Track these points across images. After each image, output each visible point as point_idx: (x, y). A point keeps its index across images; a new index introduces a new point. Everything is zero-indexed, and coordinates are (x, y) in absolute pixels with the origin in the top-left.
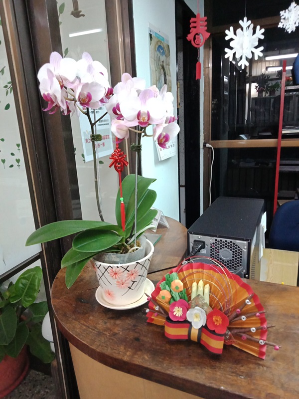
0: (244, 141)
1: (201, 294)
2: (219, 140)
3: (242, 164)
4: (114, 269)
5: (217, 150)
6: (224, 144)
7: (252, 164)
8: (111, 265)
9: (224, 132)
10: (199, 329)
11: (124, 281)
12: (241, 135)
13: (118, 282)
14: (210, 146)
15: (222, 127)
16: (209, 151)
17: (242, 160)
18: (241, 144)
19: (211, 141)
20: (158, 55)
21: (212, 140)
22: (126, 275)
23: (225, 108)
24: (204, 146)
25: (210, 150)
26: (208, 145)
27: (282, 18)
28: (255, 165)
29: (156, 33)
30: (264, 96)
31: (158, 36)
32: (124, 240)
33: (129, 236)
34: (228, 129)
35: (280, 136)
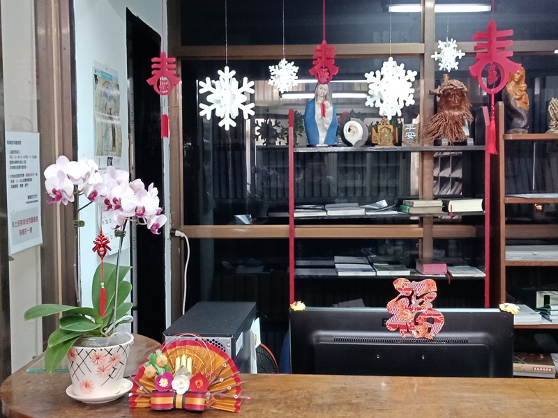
0: (245, 227)
1: (185, 365)
2: (198, 224)
3: (241, 270)
4: (97, 353)
5: (195, 242)
6: (208, 231)
7: (259, 270)
8: (95, 348)
9: (206, 211)
10: (183, 395)
11: (105, 367)
12: (239, 216)
13: (99, 368)
14: (182, 235)
15: (201, 201)
16: (180, 242)
17: (240, 262)
18: (239, 233)
19: (183, 227)
20: (104, 100)
21: (185, 224)
22: (108, 360)
23: (206, 167)
24: (172, 235)
25: (182, 241)
26: (178, 233)
27: (272, 74)
28: (264, 270)
29: (102, 72)
30: (277, 144)
31: (105, 75)
32: (102, 329)
33: (106, 325)
34: (212, 204)
35: (292, 221)
